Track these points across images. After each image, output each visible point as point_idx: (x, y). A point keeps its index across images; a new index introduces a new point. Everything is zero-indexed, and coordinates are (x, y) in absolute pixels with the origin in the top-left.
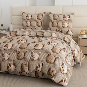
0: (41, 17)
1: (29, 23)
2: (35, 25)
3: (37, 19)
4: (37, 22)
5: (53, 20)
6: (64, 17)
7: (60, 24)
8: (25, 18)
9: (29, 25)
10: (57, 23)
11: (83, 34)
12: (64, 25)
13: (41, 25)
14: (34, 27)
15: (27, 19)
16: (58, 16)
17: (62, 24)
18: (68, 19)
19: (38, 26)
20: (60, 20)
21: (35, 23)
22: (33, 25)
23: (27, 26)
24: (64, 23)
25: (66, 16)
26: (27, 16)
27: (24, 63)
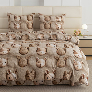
0: (31, 18)
1: (18, 26)
2: (26, 27)
3: (27, 21)
4: (28, 24)
5: (44, 21)
6: (57, 18)
7: (53, 26)
8: (13, 19)
9: (18, 27)
10: (50, 25)
11: (77, 35)
12: (58, 27)
13: (32, 27)
14: (25, 29)
15: (15, 21)
16: (50, 18)
17: (55, 25)
18: (60, 20)
19: (28, 28)
20: (53, 22)
21: (26, 25)
22: (23, 28)
23: (16, 29)
24: (58, 25)
25: (58, 17)
26: (15, 17)
27: (30, 70)
